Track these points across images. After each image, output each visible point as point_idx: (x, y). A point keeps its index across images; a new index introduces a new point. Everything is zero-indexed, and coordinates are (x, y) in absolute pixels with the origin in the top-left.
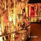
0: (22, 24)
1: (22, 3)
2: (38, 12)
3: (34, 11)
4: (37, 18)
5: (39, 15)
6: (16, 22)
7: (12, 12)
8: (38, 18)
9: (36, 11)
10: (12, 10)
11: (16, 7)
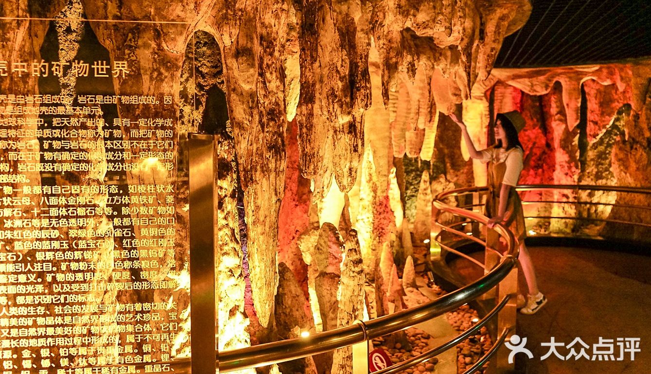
0: (435, 250)
1: (439, 67)
2: (583, 146)
3: (546, 130)
4: (578, 203)
5: (598, 176)
6: (379, 232)
7: (346, 139)
8: (584, 195)
9: (568, 135)
10: (353, 128)
11: (386, 94)
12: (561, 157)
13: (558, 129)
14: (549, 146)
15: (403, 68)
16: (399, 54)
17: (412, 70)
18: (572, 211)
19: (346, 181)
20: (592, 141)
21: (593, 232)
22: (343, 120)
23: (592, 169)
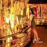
0: (22, 27)
3: (36, 12)
6: (15, 24)
8: (41, 20)
9: (39, 12)
12: (38, 15)
13: (38, 12)
14: (37, 14)
15: (16, 3)
16: (15, 1)
17: (17, 3)
18: (39, 22)
19: (8, 17)
20: (42, 13)
21: (42, 24)
22: (8, 9)
23: (42, 17)
